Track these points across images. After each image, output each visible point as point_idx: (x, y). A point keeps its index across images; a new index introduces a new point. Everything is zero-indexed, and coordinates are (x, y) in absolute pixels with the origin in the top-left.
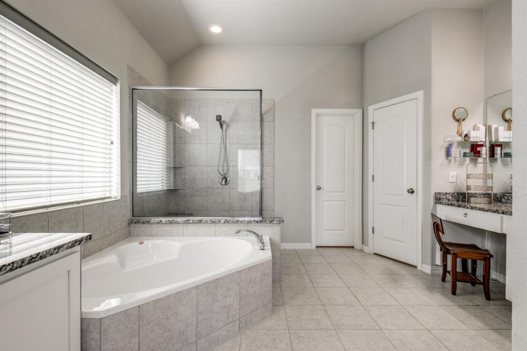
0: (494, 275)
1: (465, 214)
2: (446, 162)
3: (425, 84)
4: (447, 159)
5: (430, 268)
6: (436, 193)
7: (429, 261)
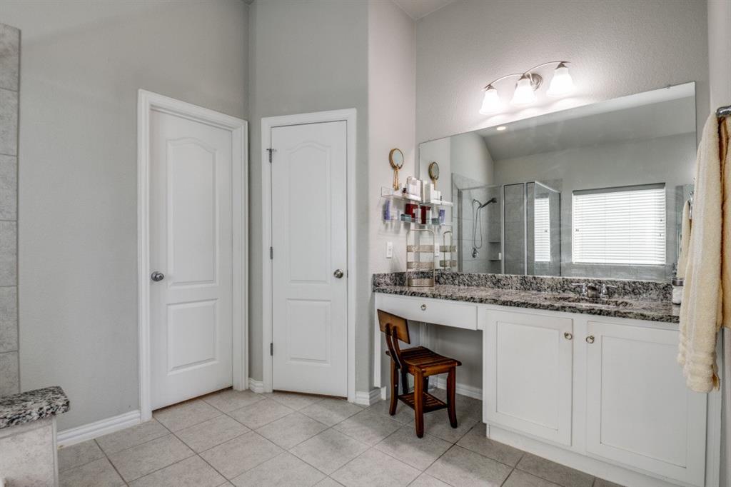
0: (462, 389)
1: (424, 306)
2: (383, 227)
3: (358, 99)
4: (384, 222)
5: (368, 397)
6: (374, 275)
7: (367, 385)
